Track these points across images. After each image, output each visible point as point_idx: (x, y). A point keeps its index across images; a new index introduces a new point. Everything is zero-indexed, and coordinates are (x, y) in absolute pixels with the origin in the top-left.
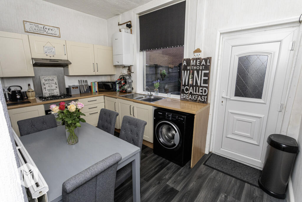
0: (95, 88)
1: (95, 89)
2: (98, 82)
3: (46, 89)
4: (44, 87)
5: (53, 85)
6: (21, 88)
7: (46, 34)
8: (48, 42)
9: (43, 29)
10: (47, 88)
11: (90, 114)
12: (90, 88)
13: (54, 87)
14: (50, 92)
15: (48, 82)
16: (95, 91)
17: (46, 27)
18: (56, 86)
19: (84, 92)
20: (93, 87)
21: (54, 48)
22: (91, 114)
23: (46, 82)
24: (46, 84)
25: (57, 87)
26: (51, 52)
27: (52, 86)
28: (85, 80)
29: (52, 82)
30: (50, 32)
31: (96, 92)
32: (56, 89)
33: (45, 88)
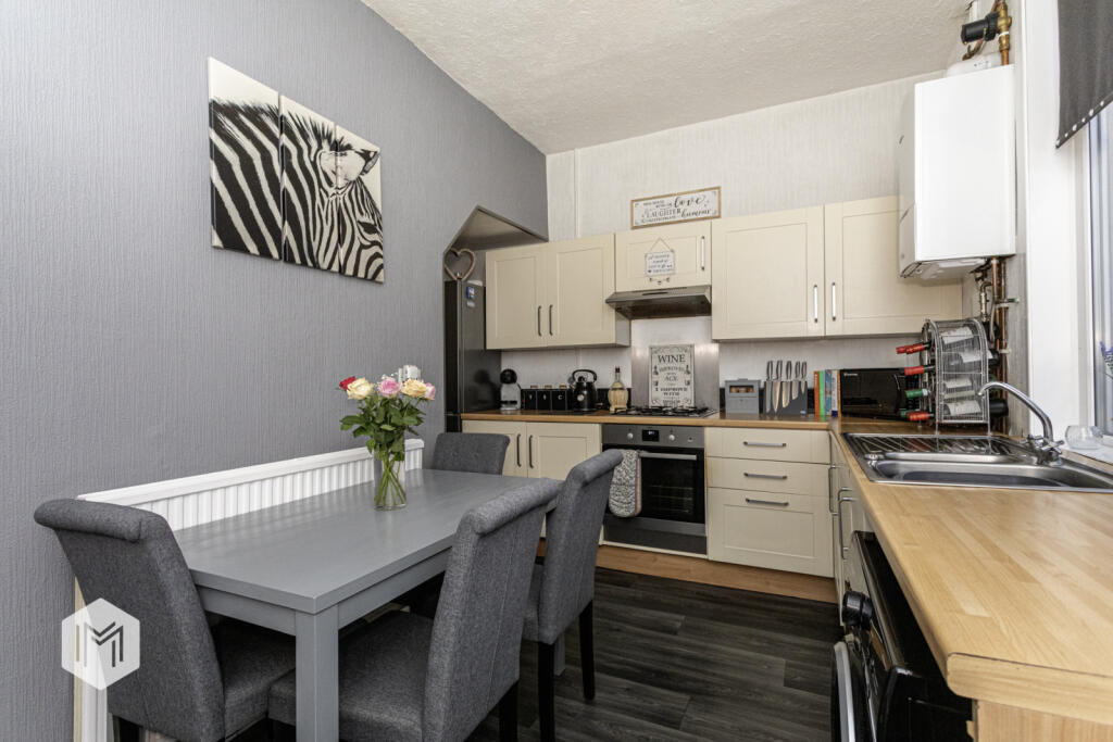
0: (830, 399)
1: (829, 402)
2: (842, 372)
3: (659, 386)
4: (655, 378)
5: (679, 374)
6: (595, 379)
7: (682, 219)
8: (660, 239)
9: (673, 207)
10: (663, 384)
11: (748, 501)
12: (811, 395)
13: (680, 384)
14: (668, 398)
15: (667, 365)
16: (829, 413)
17: (683, 198)
18: (688, 378)
19: (776, 409)
20: (822, 391)
21: (671, 254)
22: (754, 502)
23: (663, 365)
24: (662, 370)
25: (689, 383)
26: (663, 266)
27: (675, 379)
28: (798, 364)
29: (678, 365)
30: (693, 208)
31: (834, 414)
32: (685, 389)
33: (657, 384)
